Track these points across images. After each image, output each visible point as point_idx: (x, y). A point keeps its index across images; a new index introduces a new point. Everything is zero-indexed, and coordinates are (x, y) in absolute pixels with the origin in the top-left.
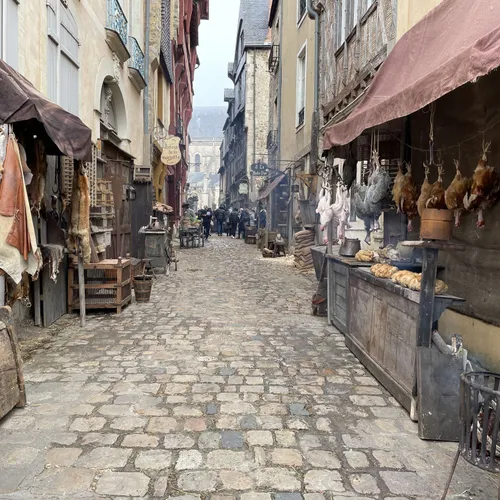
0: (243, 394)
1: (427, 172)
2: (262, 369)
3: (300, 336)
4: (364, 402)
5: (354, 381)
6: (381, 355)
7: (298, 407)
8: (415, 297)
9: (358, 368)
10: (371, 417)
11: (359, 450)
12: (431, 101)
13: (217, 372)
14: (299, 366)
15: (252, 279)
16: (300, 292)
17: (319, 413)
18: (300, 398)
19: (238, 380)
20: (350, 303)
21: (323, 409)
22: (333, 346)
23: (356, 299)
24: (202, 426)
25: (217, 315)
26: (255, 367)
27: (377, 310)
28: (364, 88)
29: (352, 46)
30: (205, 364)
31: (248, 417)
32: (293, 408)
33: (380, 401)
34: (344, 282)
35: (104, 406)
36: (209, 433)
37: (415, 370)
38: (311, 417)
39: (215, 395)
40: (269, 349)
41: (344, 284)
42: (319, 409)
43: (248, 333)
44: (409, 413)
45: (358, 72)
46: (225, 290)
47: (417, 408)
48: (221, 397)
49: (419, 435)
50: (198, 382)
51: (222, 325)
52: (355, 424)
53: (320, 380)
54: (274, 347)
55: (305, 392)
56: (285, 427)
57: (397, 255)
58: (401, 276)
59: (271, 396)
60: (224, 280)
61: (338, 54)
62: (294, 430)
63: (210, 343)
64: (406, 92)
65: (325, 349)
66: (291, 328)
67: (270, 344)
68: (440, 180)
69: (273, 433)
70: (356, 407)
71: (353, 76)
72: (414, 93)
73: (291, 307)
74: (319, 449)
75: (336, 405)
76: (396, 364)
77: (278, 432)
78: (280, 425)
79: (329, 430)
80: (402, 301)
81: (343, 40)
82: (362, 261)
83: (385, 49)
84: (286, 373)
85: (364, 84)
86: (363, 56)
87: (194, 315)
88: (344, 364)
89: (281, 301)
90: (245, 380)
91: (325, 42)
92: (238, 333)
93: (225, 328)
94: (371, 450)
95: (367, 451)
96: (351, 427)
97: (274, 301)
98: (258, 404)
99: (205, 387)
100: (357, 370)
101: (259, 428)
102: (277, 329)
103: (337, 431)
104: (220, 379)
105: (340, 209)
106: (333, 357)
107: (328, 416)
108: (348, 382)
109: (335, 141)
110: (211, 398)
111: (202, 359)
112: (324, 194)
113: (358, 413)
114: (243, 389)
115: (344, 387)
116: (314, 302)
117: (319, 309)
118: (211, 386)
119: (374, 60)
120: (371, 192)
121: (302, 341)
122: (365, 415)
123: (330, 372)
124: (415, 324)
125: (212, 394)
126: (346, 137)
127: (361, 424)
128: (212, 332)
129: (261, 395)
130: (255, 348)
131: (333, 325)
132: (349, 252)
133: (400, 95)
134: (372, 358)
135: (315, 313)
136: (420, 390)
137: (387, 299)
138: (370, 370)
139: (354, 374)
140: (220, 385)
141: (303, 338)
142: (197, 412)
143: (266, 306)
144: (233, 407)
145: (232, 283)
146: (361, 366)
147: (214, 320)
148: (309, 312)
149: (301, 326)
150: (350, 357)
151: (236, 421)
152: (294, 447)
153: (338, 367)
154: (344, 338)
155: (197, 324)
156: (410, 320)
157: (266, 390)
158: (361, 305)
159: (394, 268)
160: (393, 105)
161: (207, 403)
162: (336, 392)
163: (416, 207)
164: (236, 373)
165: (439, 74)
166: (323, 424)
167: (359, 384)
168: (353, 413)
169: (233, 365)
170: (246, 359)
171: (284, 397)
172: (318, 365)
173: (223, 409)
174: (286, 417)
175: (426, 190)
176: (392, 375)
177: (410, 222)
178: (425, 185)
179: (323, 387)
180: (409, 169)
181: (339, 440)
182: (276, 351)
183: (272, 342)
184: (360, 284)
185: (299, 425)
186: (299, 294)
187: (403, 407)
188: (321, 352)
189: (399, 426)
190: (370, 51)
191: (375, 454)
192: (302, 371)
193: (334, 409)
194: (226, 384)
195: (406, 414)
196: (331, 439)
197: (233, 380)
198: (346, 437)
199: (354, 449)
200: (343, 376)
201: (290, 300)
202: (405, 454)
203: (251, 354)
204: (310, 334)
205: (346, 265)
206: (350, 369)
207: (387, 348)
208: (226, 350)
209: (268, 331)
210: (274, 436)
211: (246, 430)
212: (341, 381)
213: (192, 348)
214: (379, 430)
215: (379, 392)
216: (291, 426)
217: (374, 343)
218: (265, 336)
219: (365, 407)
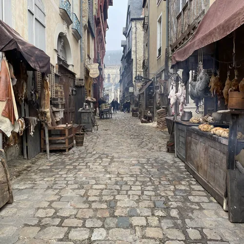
0: (129, 195)
1: (228, 74)
2: (140, 182)
3: (160, 163)
4: (196, 200)
5: (191, 188)
6: (205, 173)
7: (160, 204)
8: (225, 142)
9: (192, 180)
10: (201, 209)
11: (195, 228)
13: (116, 183)
14: (160, 179)
15: (135, 134)
16: (160, 140)
17: (172, 206)
18: (161, 198)
19: (128, 188)
20: (187, 145)
21: (174, 204)
22: (178, 168)
23: (190, 143)
24: (107, 214)
25: (117, 153)
26: (137, 180)
27: (203, 149)
28: (192, 34)
29: (186, 12)
30: (110, 179)
31: (133, 209)
32: (157, 204)
33: (205, 199)
34: (183, 134)
35: (55, 202)
36: (111, 218)
37: (226, 183)
38: (167, 209)
39: (114, 196)
40: (144, 170)
41: (184, 135)
42: (171, 204)
43: (133, 162)
44: (223, 207)
45: (189, 25)
46: (122, 139)
47: (227, 204)
48: (118, 197)
49: (229, 219)
50: (106, 189)
51: (119, 158)
52: (192, 213)
53: (172, 187)
54: (147, 169)
55: (164, 194)
56: (153, 215)
57: (212, 119)
58: (216, 130)
59: (144, 197)
60: (121, 134)
61: (178, 18)
62: (158, 216)
63: (113, 168)
64: (219, 27)
65: (174, 170)
66: (156, 159)
67: (144, 168)
68: (236, 78)
69: (146, 218)
70: (192, 203)
71: (186, 28)
73: (155, 148)
74: (172, 228)
75: (181, 202)
76: (214, 179)
77: (149, 218)
78: (150, 214)
79: (178, 216)
80: (218, 144)
81: (181, 10)
82: (193, 123)
83: (203, 12)
84: (153, 184)
85: (192, 31)
86: (192, 17)
87: (106, 153)
88: (185, 178)
89: (150, 145)
90: (131, 187)
91: (172, 11)
92: (127, 162)
93: (121, 159)
94: (202, 228)
95: (200, 229)
96: (190, 215)
97: (147, 145)
98: (138, 201)
99: (110, 191)
100: (192, 182)
101: (138, 215)
102: (148, 160)
103: (183, 219)
104: (118, 187)
105: (181, 96)
106: (179, 174)
107: (177, 208)
108: (188, 189)
110: (112, 198)
111: (108, 176)
112: (172, 88)
113: (193, 206)
114: (129, 193)
115: (185, 191)
116: (167, 145)
117: (171, 149)
118: (112, 191)
119: (197, 18)
120: (199, 85)
121: (162, 166)
122: (198, 208)
123: (177, 183)
124: (225, 157)
125: (113, 195)
127: (196, 213)
128: (114, 162)
129: (139, 196)
130: (136, 170)
131: (178, 157)
134: (200, 175)
135: (168, 151)
136: (229, 194)
137: (208, 143)
138: (199, 182)
139: (190, 184)
140: (118, 190)
141: (162, 164)
142: (104, 206)
143: (143, 148)
144: (124, 203)
145: (125, 136)
146: (194, 179)
147: (116, 155)
148: (165, 150)
149: (161, 158)
150: (187, 174)
151: (126, 211)
152: (158, 227)
153: (181, 180)
154: (184, 165)
155: (107, 157)
156: (222, 155)
157: (142, 193)
158: (193, 147)
159: (212, 126)
160: (211, 35)
161: (110, 201)
162: (181, 194)
163: (222, 93)
164: (126, 184)
166: (174, 213)
167: (193, 190)
168: (191, 206)
169: (124, 179)
170: (132, 176)
171: (152, 197)
172: (171, 179)
173: (118, 204)
174: (153, 209)
175: (228, 84)
176: (212, 184)
177: (219, 102)
178: (227, 82)
179: (174, 192)
181: (184, 223)
182: (148, 171)
183: (146, 167)
184: (193, 135)
185: (160, 213)
186: (160, 141)
187: (219, 203)
188: (172, 172)
189: (217, 214)
190: (195, 14)
191: (204, 230)
192: (162, 182)
193: (180, 204)
194: (121, 190)
195: (220, 207)
196: (179, 222)
197: (125, 188)
198: (187, 221)
199: (192, 228)
200: (185, 185)
201: (155, 144)
202: (222, 231)
203: (134, 173)
204: (166, 162)
205: (185, 125)
206: (188, 181)
207: (209, 170)
208: (121, 171)
209: (144, 161)
210: (147, 220)
211: (131, 216)
212: (183, 188)
213: (104, 170)
214: (206, 216)
215: (205, 194)
216: (156, 214)
217: (201, 167)
218: (141, 163)
219: (197, 203)
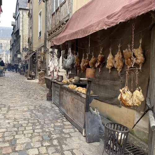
0: (25, 134)
1: (83, 55)
2: (31, 123)
3: (43, 109)
4: (67, 131)
5: (63, 124)
6: (72, 114)
7: (46, 137)
8: (84, 96)
9: (64, 119)
10: (71, 137)
11: (68, 150)
12: (90, 34)
13: (14, 126)
14: (44, 120)
15: (24, 88)
16: (42, 92)
17: (53, 138)
18: (46, 133)
19: (23, 129)
20: (60, 96)
21: (55, 136)
22: (54, 111)
23: (63, 95)
24: (10, 151)
25: (12, 103)
26: (29, 123)
27: (71, 100)
29: (58, 13)
30: (9, 123)
31: (28, 144)
32: (44, 137)
33: (72, 130)
36: (13, 153)
37: (85, 120)
38: (51, 140)
39: (14, 136)
40: (33, 115)
41: (58, 90)
42: (53, 137)
43: (25, 109)
44: (82, 134)
45: (60, 21)
46: (15, 93)
47: (85, 132)
48: (16, 137)
49: (86, 141)
50: (7, 131)
51: (14, 107)
52: (66, 140)
53: (52, 125)
54: (35, 114)
55: (48, 130)
56: (42, 146)
57: (75, 81)
58: (79, 89)
59: (35, 134)
60: (14, 89)
61: (53, 15)
62: (45, 146)
63: (10, 115)
64: (81, 30)
65: (53, 113)
66: (40, 105)
67: (33, 113)
68: (87, 58)
69: (38, 149)
70: (65, 134)
71: (58, 23)
72: (84, 31)
73: (39, 98)
74: (55, 152)
75: (59, 134)
76: (77, 118)
77: (40, 148)
78: (40, 145)
79: (58, 144)
80: (79, 97)
81: (54, 11)
82: (64, 83)
83: (69, 15)
84: (40, 124)
85: (61, 26)
86: (62, 16)
87: (3, 103)
88: (59, 118)
89: (35, 96)
90: (25, 128)
91: (48, 11)
92: (21, 109)
93: (16, 108)
94: (72, 149)
95: (71, 150)
96: (65, 142)
97: (33, 96)
98: (31, 138)
99: (10, 133)
101: (33, 148)
102: (35, 107)
103: (60, 144)
104: (16, 129)
105: (57, 66)
106: (56, 115)
107: (57, 138)
108: (62, 125)
109: (55, 43)
110: (12, 138)
111: (7, 121)
112: (51, 61)
113: (66, 136)
114: (25, 132)
115: (60, 126)
116: (47, 96)
117: (49, 98)
118: (12, 132)
119: (65, 18)
120: (69, 61)
122: (69, 136)
123: (55, 121)
124: (84, 105)
125: (13, 136)
126: (59, 42)
127: (68, 140)
128: (11, 110)
129: (32, 134)
130: (28, 115)
131: (54, 103)
132: (60, 80)
133: (79, 31)
134: (69, 115)
135: (48, 100)
136: (86, 126)
137: (74, 96)
138: (68, 119)
139: (63, 121)
140: (16, 131)
141: (44, 109)
142: (7, 144)
143: (30, 98)
144: (22, 140)
145: (17, 90)
146: (65, 118)
147: (11, 105)
148: (45, 99)
149: (43, 105)
150: (61, 115)
151: (23, 146)
152: (46, 154)
153: (58, 119)
154: (58, 108)
155: (5, 107)
156: (82, 103)
157: (34, 131)
158: (64, 97)
159: (76, 86)
160: (77, 34)
161: (11, 140)
162: (58, 129)
163: (80, 66)
164: (22, 126)
165: (93, 25)
166: (55, 142)
167: (65, 125)
168: (65, 136)
169: (20, 122)
170: (25, 120)
171: (40, 133)
172: (51, 119)
173: (18, 142)
174: (42, 142)
175: (83, 61)
176: (76, 121)
177: (78, 71)
178: (83, 60)
179: (54, 128)
180: (78, 54)
181: (62, 148)
182: (36, 115)
183: (34, 112)
184: (64, 91)
185: (47, 144)
186: (41, 93)
187: (80, 132)
188: (51, 114)
189: (79, 139)
190: (64, 15)
191: (74, 151)
192: (46, 122)
193: (58, 136)
194: (18, 131)
195: (81, 134)
196: (59, 148)
197: (20, 129)
198: (64, 146)
199: (67, 150)
200: (60, 122)
201: (38, 95)
202: (83, 149)
203: (27, 117)
204: (47, 108)
205: (59, 84)
206: (61, 119)
207: (74, 112)
208: (17, 117)
209: (32, 108)
210: (39, 150)
211: (27, 149)
212: (59, 124)
213: (3, 117)
214: (74, 141)
215: (72, 127)
216: (44, 145)
217: (69, 110)
218: (31, 110)
219: (68, 133)
